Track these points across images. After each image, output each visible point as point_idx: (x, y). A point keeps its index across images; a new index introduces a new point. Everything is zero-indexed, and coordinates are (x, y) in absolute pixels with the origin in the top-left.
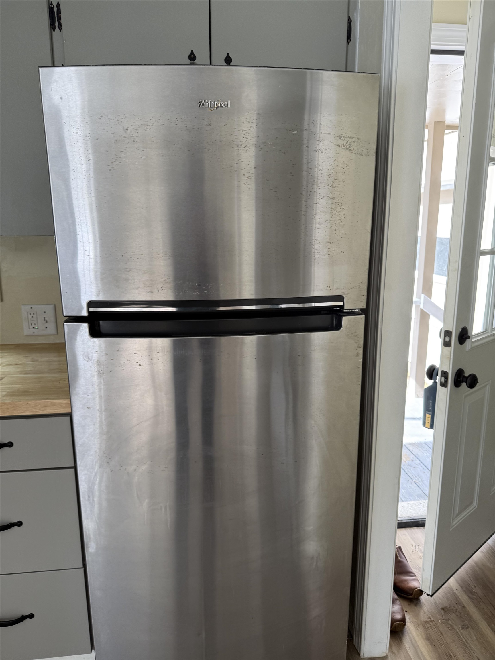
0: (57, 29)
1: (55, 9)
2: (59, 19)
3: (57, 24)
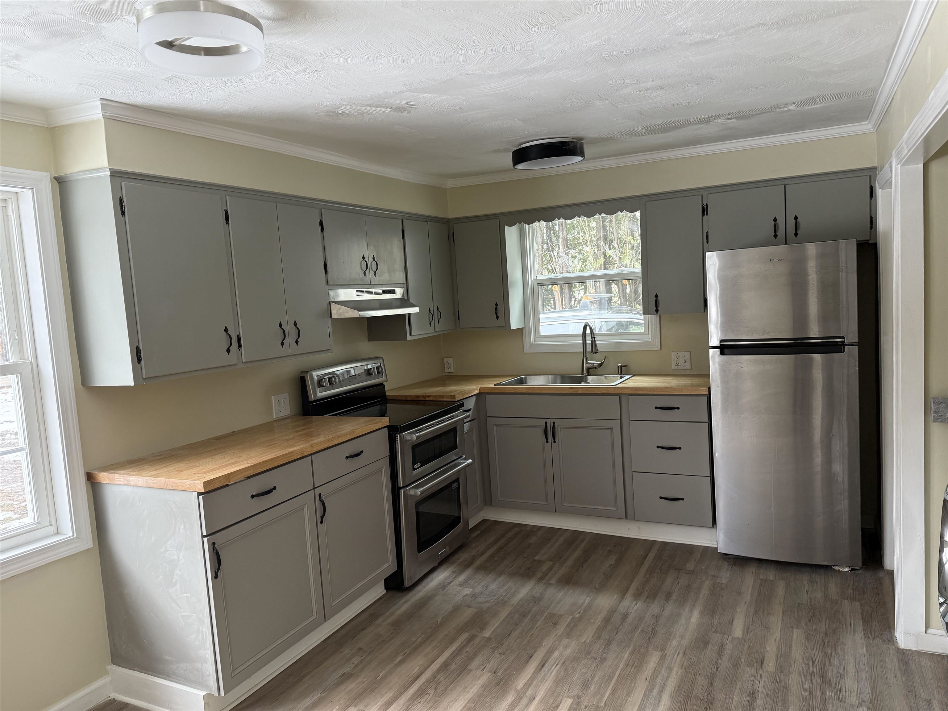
0: (706, 215)
1: (705, 207)
2: (707, 211)
3: (705, 213)
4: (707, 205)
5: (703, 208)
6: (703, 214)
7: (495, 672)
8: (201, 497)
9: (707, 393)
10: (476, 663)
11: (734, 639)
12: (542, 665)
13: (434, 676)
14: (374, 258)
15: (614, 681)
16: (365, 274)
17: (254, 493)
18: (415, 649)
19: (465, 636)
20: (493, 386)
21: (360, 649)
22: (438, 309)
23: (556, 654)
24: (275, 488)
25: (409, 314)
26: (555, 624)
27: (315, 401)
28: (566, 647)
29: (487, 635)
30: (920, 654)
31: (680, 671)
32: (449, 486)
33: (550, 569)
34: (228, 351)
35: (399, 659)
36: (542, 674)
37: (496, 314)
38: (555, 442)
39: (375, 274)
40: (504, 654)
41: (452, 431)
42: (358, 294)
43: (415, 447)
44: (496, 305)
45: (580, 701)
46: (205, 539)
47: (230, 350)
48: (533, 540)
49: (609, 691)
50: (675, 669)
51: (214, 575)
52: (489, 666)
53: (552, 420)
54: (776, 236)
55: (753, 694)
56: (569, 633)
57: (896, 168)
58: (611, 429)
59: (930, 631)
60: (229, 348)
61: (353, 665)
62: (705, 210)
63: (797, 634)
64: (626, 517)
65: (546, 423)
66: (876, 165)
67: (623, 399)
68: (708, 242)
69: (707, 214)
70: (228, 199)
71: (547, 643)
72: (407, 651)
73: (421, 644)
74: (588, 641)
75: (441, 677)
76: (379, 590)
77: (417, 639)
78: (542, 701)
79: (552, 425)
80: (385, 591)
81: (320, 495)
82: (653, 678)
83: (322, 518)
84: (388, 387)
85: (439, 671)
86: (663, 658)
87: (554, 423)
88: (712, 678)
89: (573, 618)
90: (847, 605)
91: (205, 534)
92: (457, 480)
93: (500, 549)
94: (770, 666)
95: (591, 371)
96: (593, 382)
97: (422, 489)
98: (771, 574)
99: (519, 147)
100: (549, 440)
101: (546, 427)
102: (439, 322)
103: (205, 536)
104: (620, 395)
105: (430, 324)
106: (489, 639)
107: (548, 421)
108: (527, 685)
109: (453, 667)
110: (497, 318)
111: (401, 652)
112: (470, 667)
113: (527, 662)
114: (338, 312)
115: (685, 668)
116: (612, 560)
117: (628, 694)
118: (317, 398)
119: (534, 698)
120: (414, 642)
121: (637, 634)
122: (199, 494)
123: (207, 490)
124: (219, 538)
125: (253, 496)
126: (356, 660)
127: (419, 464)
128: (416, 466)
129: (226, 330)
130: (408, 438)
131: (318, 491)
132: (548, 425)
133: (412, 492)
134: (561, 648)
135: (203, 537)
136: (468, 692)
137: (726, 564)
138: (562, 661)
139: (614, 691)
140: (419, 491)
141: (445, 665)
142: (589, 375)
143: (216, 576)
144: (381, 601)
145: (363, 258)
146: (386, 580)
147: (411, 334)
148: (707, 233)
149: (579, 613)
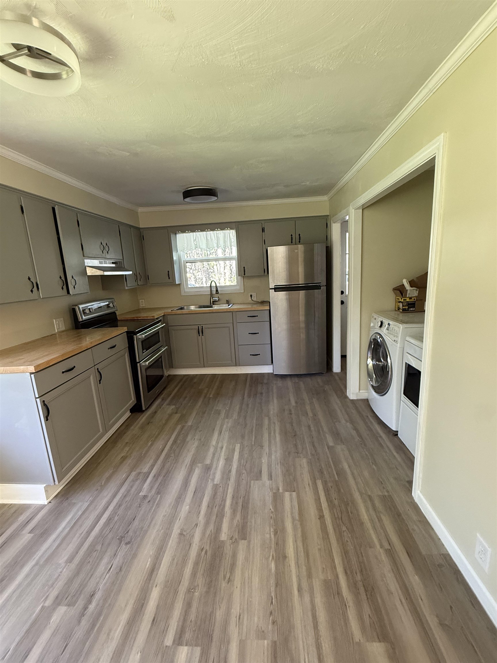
4: (264, 228)
5: (262, 229)
6: (263, 232)
7: (200, 440)
8: (33, 375)
9: (269, 309)
10: (189, 437)
11: (293, 406)
12: (220, 432)
13: (171, 448)
14: (106, 244)
15: (254, 433)
16: (103, 252)
17: (64, 371)
18: (156, 437)
19: (179, 427)
20: (170, 311)
21: (127, 443)
22: (139, 273)
23: (225, 426)
24: (74, 367)
25: (125, 275)
26: (219, 414)
27: (82, 321)
28: (228, 423)
29: (190, 424)
30: (357, 400)
31: (279, 423)
32: (158, 359)
33: (208, 391)
34: (32, 291)
35: (150, 444)
36: (222, 436)
37: (169, 276)
38: (203, 335)
39: (108, 253)
40: (201, 431)
41: (157, 333)
42: (101, 263)
43: (144, 341)
44: (168, 272)
45: (243, 444)
46: (38, 400)
47: (33, 291)
48: (195, 380)
49: (254, 437)
50: (276, 423)
51: (46, 419)
52: (196, 437)
53: (201, 326)
54: (292, 242)
55: (309, 427)
56: (227, 417)
57: (352, 210)
58: (229, 327)
59: (360, 391)
60: (32, 289)
61: (126, 452)
62: (263, 230)
63: (314, 400)
64: (236, 365)
65: (198, 327)
66: (329, 214)
67: (233, 313)
68: (265, 244)
69: (264, 232)
70: (22, 199)
71: (219, 423)
72: (153, 439)
73: (159, 434)
74: (236, 418)
75: (174, 447)
76: (128, 414)
77: (156, 433)
78: (227, 448)
79: (201, 327)
80: (131, 414)
81: (98, 369)
82: (269, 428)
83: (100, 381)
84: (117, 313)
85: (173, 444)
86: (269, 419)
87: (202, 327)
88: (291, 424)
89: (226, 410)
90: (327, 388)
91: (37, 396)
92: (161, 357)
93: (182, 386)
94: (310, 414)
95: (214, 302)
96: (216, 307)
97: (148, 362)
98: (296, 380)
99: (187, 190)
100: (200, 335)
101: (199, 329)
102: (140, 280)
103: (38, 398)
104: (232, 312)
105: (136, 281)
106: (191, 426)
107: (199, 326)
108: (217, 443)
109: (179, 442)
110: (169, 278)
111: (150, 440)
112: (187, 440)
113: (213, 433)
114: (90, 272)
115: (280, 422)
116: (233, 383)
117: (262, 437)
118: (83, 320)
119: (223, 448)
120: (155, 434)
121: (255, 412)
122: (31, 373)
123: (37, 371)
124: (46, 398)
125: (63, 372)
126: (127, 449)
127: (145, 350)
128: (144, 351)
129: (29, 279)
130: (140, 337)
131: (96, 367)
132: (200, 328)
133: (143, 364)
134: (226, 423)
135: (36, 398)
136: (191, 451)
137: (279, 379)
138: (229, 429)
139: (256, 437)
140: (147, 363)
141: (175, 442)
142: (213, 304)
143: (47, 419)
144: (129, 419)
145: (101, 243)
146: (130, 410)
147: (127, 286)
148: (264, 240)
149: (228, 407)
